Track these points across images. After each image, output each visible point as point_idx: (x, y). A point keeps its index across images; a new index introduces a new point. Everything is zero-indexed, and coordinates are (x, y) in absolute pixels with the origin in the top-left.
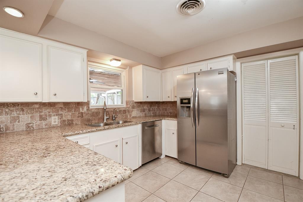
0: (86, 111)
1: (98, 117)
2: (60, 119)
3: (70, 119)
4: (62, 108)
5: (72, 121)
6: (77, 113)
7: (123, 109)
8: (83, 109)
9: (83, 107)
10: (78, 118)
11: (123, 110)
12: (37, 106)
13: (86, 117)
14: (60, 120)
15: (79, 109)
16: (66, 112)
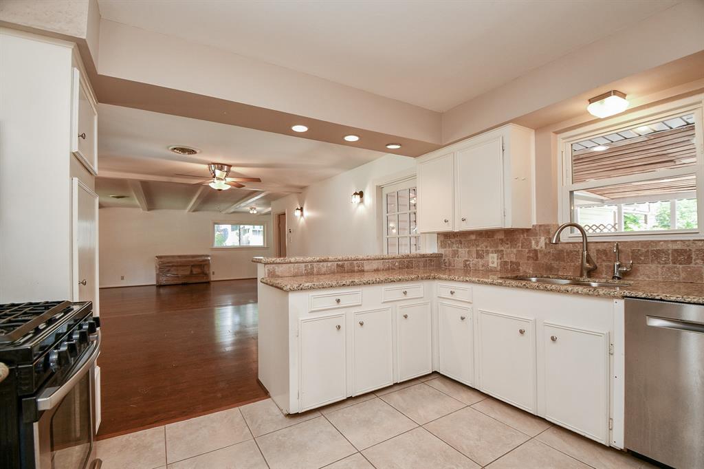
0: (544, 247)
1: (572, 264)
2: (500, 259)
3: (514, 260)
4: (501, 240)
5: (518, 264)
6: (527, 250)
7: (676, 248)
8: (537, 243)
9: (538, 240)
10: (528, 260)
11: (676, 251)
12: (473, 237)
13: (543, 260)
14: (499, 261)
15: (531, 243)
16: (508, 248)
